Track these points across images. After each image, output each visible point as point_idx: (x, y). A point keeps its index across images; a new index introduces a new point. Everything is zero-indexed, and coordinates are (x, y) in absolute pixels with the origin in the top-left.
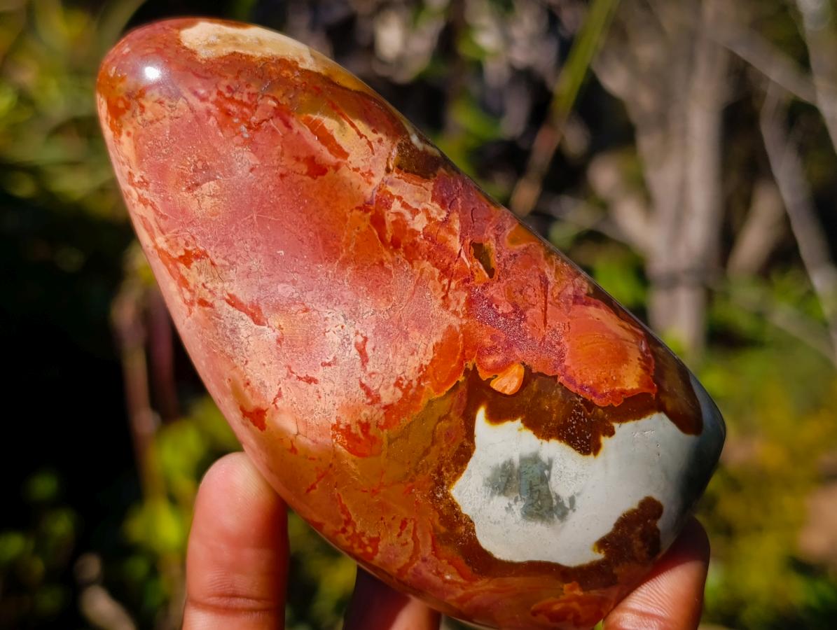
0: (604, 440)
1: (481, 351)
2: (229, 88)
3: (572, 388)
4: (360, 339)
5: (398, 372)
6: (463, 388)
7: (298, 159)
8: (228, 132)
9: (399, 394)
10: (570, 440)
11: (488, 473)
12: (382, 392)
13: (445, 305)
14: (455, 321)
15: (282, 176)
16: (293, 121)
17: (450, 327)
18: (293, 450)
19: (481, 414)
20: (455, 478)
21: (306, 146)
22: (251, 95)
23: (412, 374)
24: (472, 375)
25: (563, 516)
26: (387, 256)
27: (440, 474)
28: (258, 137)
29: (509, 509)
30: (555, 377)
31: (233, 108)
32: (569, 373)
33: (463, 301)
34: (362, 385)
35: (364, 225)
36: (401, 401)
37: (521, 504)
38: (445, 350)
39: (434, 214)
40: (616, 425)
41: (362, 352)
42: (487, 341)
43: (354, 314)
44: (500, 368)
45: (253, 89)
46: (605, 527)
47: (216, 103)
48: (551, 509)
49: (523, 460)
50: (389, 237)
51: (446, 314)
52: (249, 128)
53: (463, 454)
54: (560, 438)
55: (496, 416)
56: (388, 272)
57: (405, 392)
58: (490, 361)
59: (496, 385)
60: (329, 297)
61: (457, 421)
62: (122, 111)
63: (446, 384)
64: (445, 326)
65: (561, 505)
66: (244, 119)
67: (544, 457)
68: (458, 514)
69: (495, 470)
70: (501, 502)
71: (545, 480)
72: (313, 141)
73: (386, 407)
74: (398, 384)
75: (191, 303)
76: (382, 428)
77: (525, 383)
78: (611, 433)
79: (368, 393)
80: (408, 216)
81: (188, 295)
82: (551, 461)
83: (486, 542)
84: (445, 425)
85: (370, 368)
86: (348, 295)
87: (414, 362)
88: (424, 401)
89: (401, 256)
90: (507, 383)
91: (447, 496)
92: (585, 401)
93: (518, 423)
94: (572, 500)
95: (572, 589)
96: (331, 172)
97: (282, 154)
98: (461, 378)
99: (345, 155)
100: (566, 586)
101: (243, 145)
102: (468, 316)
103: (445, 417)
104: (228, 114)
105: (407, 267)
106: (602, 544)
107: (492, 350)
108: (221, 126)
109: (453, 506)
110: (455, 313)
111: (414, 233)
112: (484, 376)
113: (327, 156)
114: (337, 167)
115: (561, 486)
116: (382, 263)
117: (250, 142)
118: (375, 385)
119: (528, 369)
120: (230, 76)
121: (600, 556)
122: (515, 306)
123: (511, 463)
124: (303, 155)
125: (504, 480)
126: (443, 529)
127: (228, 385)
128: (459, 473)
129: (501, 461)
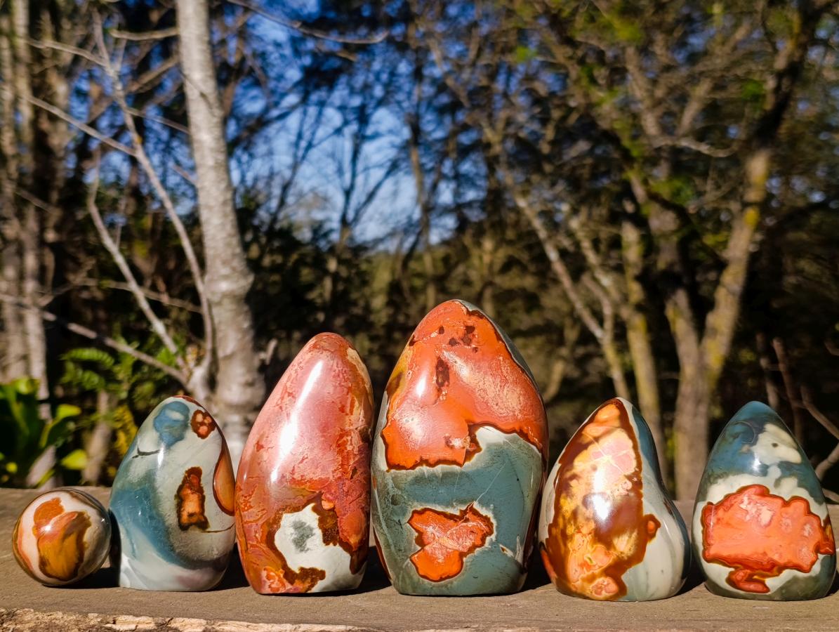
0: (331, 544)
1: (329, 491)
2: (345, 371)
3: (338, 524)
4: (306, 456)
5: (306, 474)
6: (315, 494)
7: (341, 403)
8: (334, 380)
9: (300, 479)
10: (324, 535)
11: (297, 520)
12: (296, 474)
13: (333, 472)
14: (331, 478)
15: (333, 402)
16: (350, 394)
17: (329, 478)
18: (259, 464)
19: (312, 505)
20: (289, 512)
21: (346, 403)
22: (348, 378)
23: (308, 478)
24: (321, 494)
25: (302, 551)
26: (334, 446)
27: (286, 508)
28: (338, 388)
29: (292, 534)
30: (338, 517)
31: (341, 376)
32: (342, 520)
33: (339, 476)
34: (294, 467)
35: (337, 433)
36: (298, 481)
37: (296, 536)
38: (322, 481)
39: (355, 450)
40: (338, 545)
41: (303, 460)
42: (333, 491)
43: (312, 450)
44: (329, 500)
45: (350, 377)
46: (307, 566)
47: (339, 371)
48: (301, 546)
49: (309, 527)
50: (340, 442)
51: (331, 474)
52: (339, 384)
53: (297, 509)
54: (323, 532)
55: (315, 509)
56: (330, 449)
57: (302, 480)
58: (328, 496)
59: (323, 503)
60: (311, 439)
61: (305, 500)
62: (317, 348)
63: (313, 489)
64: (328, 476)
65: (304, 548)
66: (340, 381)
67: (314, 531)
68: (279, 522)
69: (300, 521)
70: (292, 530)
71: (308, 537)
72: (349, 405)
73: (293, 478)
74: (302, 476)
75: (278, 405)
76: (287, 482)
77: (330, 510)
78: (335, 545)
79: (293, 470)
80: (349, 443)
81: (279, 402)
82: (314, 534)
83: (277, 537)
84: (301, 497)
85: (300, 465)
86: (316, 444)
87: (311, 476)
88: (303, 487)
89: (337, 450)
90: (326, 505)
91: (282, 514)
92: (338, 530)
93: (318, 517)
94: (308, 549)
95: (282, 572)
96: (344, 414)
97: (339, 397)
98: (317, 492)
99: (352, 414)
100: (281, 570)
101: (333, 386)
102: (335, 480)
103: (304, 496)
104: (339, 376)
105: (336, 453)
106: (302, 569)
107: (331, 494)
108: (334, 376)
109: (280, 518)
110: (334, 476)
111: (346, 448)
112: (323, 497)
113: (348, 410)
114: (347, 414)
115: (309, 543)
116: (331, 446)
117: (335, 387)
118: (296, 470)
119: (334, 508)
120: (349, 369)
121: (298, 572)
122: (348, 491)
123: (305, 524)
124: (343, 403)
125: (299, 526)
126: (271, 521)
127: (262, 432)
128: (291, 512)
129: (304, 521)
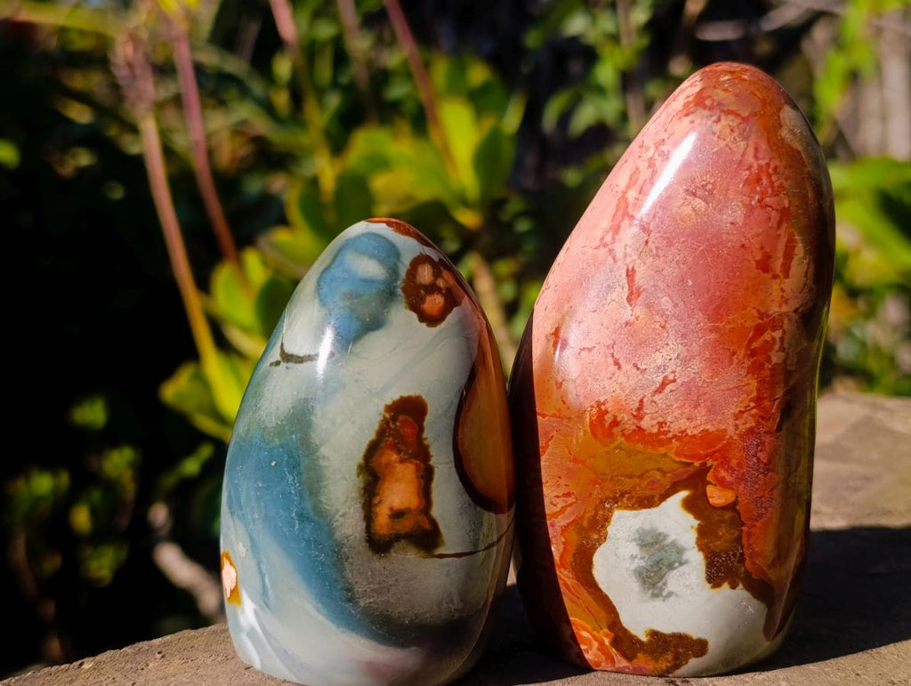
0: (726, 586)
1: (724, 463)
2: (776, 168)
3: (744, 540)
4: (671, 377)
5: (669, 419)
6: (691, 469)
7: (762, 248)
8: (746, 190)
9: (655, 430)
10: (710, 565)
11: (647, 527)
12: (647, 418)
13: (737, 417)
14: (731, 431)
15: (743, 246)
16: (785, 226)
17: (725, 430)
18: (559, 385)
19: (684, 494)
20: (627, 508)
21: (775, 247)
22: (781, 186)
23: (674, 429)
24: (704, 470)
25: (655, 596)
26: (741, 353)
27: (622, 495)
28: (758, 211)
29: (633, 557)
30: (743, 524)
31: (765, 181)
32: (752, 530)
33: (748, 426)
34: (641, 401)
35: (750, 324)
36: (651, 435)
37: (642, 563)
38: (707, 439)
39: (789, 362)
40: (741, 586)
41: (663, 385)
42: (734, 462)
43: (685, 361)
44: (722, 483)
45: (786, 184)
46: (666, 628)
47: (760, 167)
48: (654, 585)
49: (674, 544)
50: (755, 345)
51: (731, 421)
52: (760, 201)
53: (647, 502)
54: (706, 557)
55: (689, 505)
56: (731, 362)
57: (659, 433)
58: (723, 473)
59: (710, 489)
60: (684, 336)
61: (667, 482)
62: (705, 107)
63: (686, 456)
64: (723, 427)
65: (662, 589)
66: (763, 193)
67: (686, 556)
68: (604, 527)
69: (653, 530)
70: (634, 549)
71: (671, 567)
72: (780, 253)
73: (639, 428)
74: (660, 424)
75: (605, 245)
76: (623, 435)
77: (725, 508)
78: (733, 587)
79: (639, 409)
80: (777, 347)
81: (608, 238)
82: (686, 562)
83: (599, 559)
84: (658, 475)
85: (656, 398)
86: (695, 347)
87: (683, 424)
88: (662, 450)
89: (748, 363)
90: (717, 496)
91: (611, 511)
92: (742, 554)
93: (696, 523)
94: (670, 594)
95: (606, 635)
96: (769, 275)
97: (758, 235)
98: (697, 464)
99: (787, 276)
100: (606, 630)
101: (745, 206)
102: (741, 436)
103: (664, 473)
104: (758, 180)
105: (743, 372)
106: (654, 634)
107: (730, 469)
108: (747, 182)
109: (607, 520)
110: (737, 426)
111: (769, 360)
112: (710, 477)
113: (777, 265)
114: (775, 277)
115: (674, 580)
116: (734, 354)
117: (750, 209)
118: (648, 409)
119: (735, 503)
120: (784, 163)
121: (644, 638)
122: (770, 462)
123: (666, 537)
124: (768, 249)
125: (651, 541)
126: (585, 524)
127: (566, 308)
128: (633, 508)
129: (662, 530)
